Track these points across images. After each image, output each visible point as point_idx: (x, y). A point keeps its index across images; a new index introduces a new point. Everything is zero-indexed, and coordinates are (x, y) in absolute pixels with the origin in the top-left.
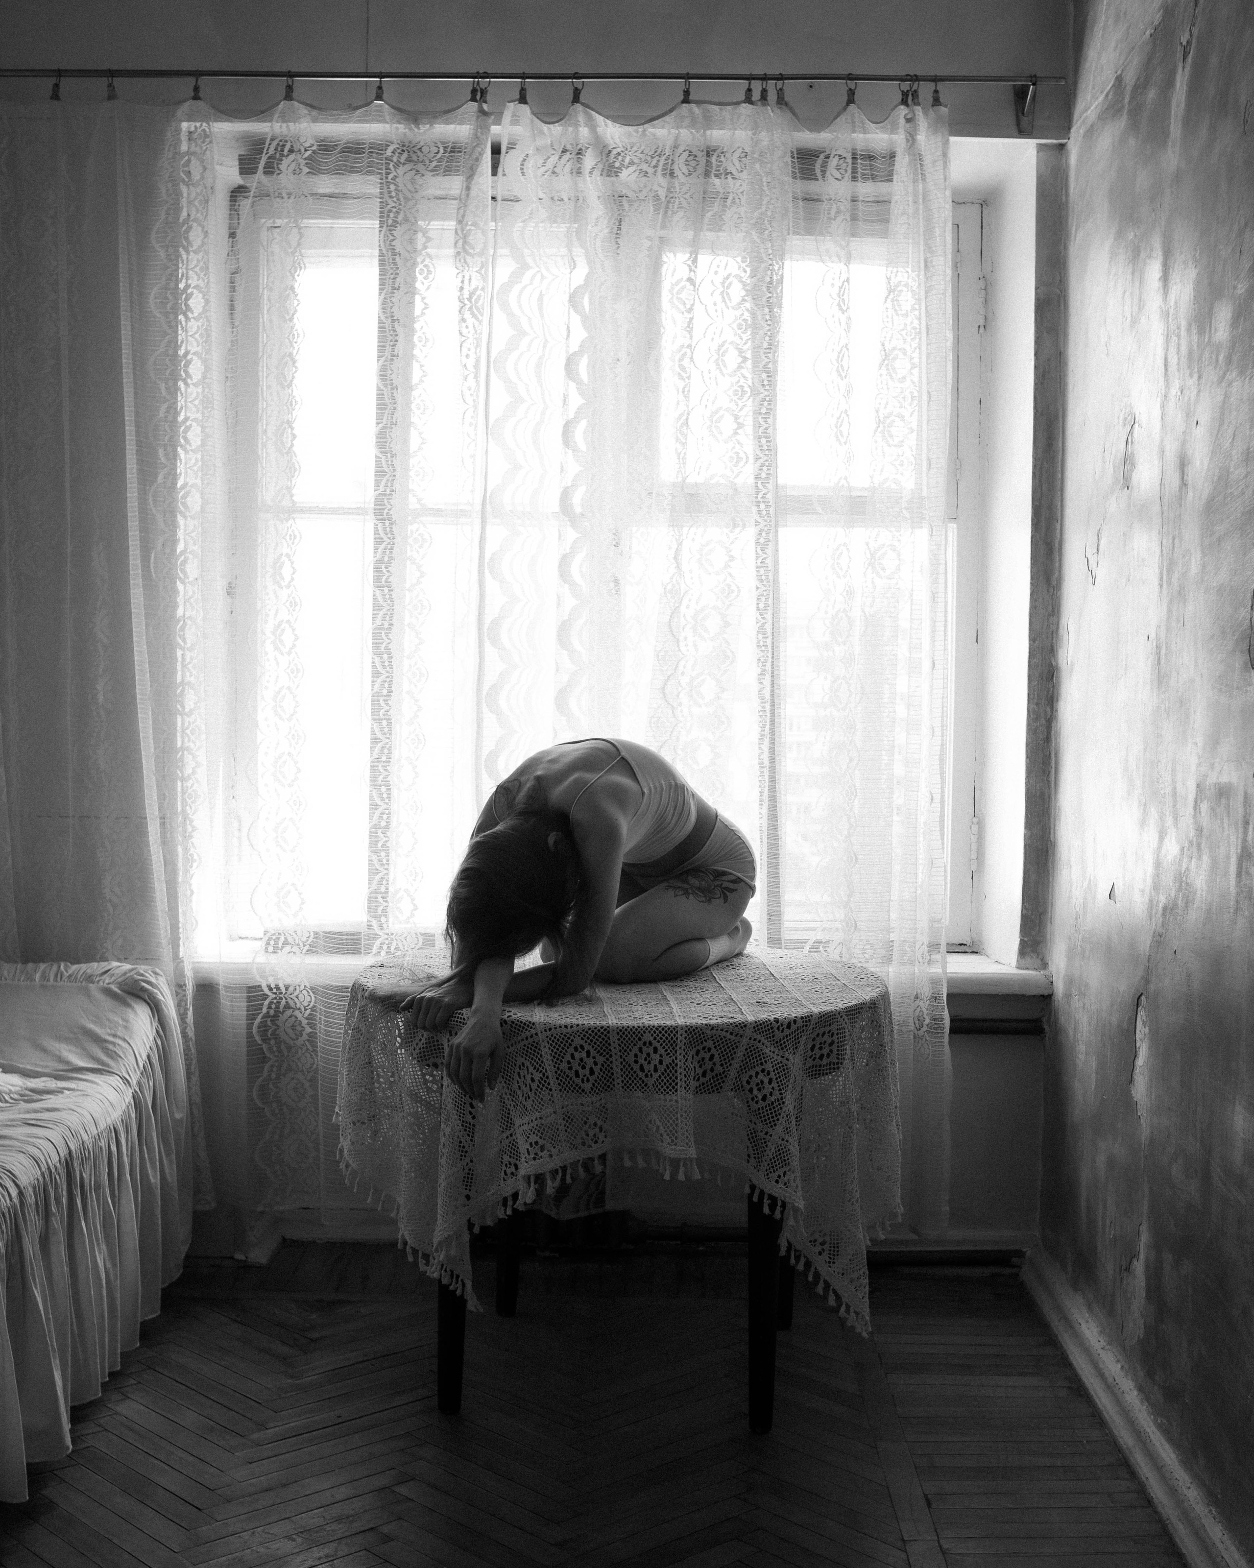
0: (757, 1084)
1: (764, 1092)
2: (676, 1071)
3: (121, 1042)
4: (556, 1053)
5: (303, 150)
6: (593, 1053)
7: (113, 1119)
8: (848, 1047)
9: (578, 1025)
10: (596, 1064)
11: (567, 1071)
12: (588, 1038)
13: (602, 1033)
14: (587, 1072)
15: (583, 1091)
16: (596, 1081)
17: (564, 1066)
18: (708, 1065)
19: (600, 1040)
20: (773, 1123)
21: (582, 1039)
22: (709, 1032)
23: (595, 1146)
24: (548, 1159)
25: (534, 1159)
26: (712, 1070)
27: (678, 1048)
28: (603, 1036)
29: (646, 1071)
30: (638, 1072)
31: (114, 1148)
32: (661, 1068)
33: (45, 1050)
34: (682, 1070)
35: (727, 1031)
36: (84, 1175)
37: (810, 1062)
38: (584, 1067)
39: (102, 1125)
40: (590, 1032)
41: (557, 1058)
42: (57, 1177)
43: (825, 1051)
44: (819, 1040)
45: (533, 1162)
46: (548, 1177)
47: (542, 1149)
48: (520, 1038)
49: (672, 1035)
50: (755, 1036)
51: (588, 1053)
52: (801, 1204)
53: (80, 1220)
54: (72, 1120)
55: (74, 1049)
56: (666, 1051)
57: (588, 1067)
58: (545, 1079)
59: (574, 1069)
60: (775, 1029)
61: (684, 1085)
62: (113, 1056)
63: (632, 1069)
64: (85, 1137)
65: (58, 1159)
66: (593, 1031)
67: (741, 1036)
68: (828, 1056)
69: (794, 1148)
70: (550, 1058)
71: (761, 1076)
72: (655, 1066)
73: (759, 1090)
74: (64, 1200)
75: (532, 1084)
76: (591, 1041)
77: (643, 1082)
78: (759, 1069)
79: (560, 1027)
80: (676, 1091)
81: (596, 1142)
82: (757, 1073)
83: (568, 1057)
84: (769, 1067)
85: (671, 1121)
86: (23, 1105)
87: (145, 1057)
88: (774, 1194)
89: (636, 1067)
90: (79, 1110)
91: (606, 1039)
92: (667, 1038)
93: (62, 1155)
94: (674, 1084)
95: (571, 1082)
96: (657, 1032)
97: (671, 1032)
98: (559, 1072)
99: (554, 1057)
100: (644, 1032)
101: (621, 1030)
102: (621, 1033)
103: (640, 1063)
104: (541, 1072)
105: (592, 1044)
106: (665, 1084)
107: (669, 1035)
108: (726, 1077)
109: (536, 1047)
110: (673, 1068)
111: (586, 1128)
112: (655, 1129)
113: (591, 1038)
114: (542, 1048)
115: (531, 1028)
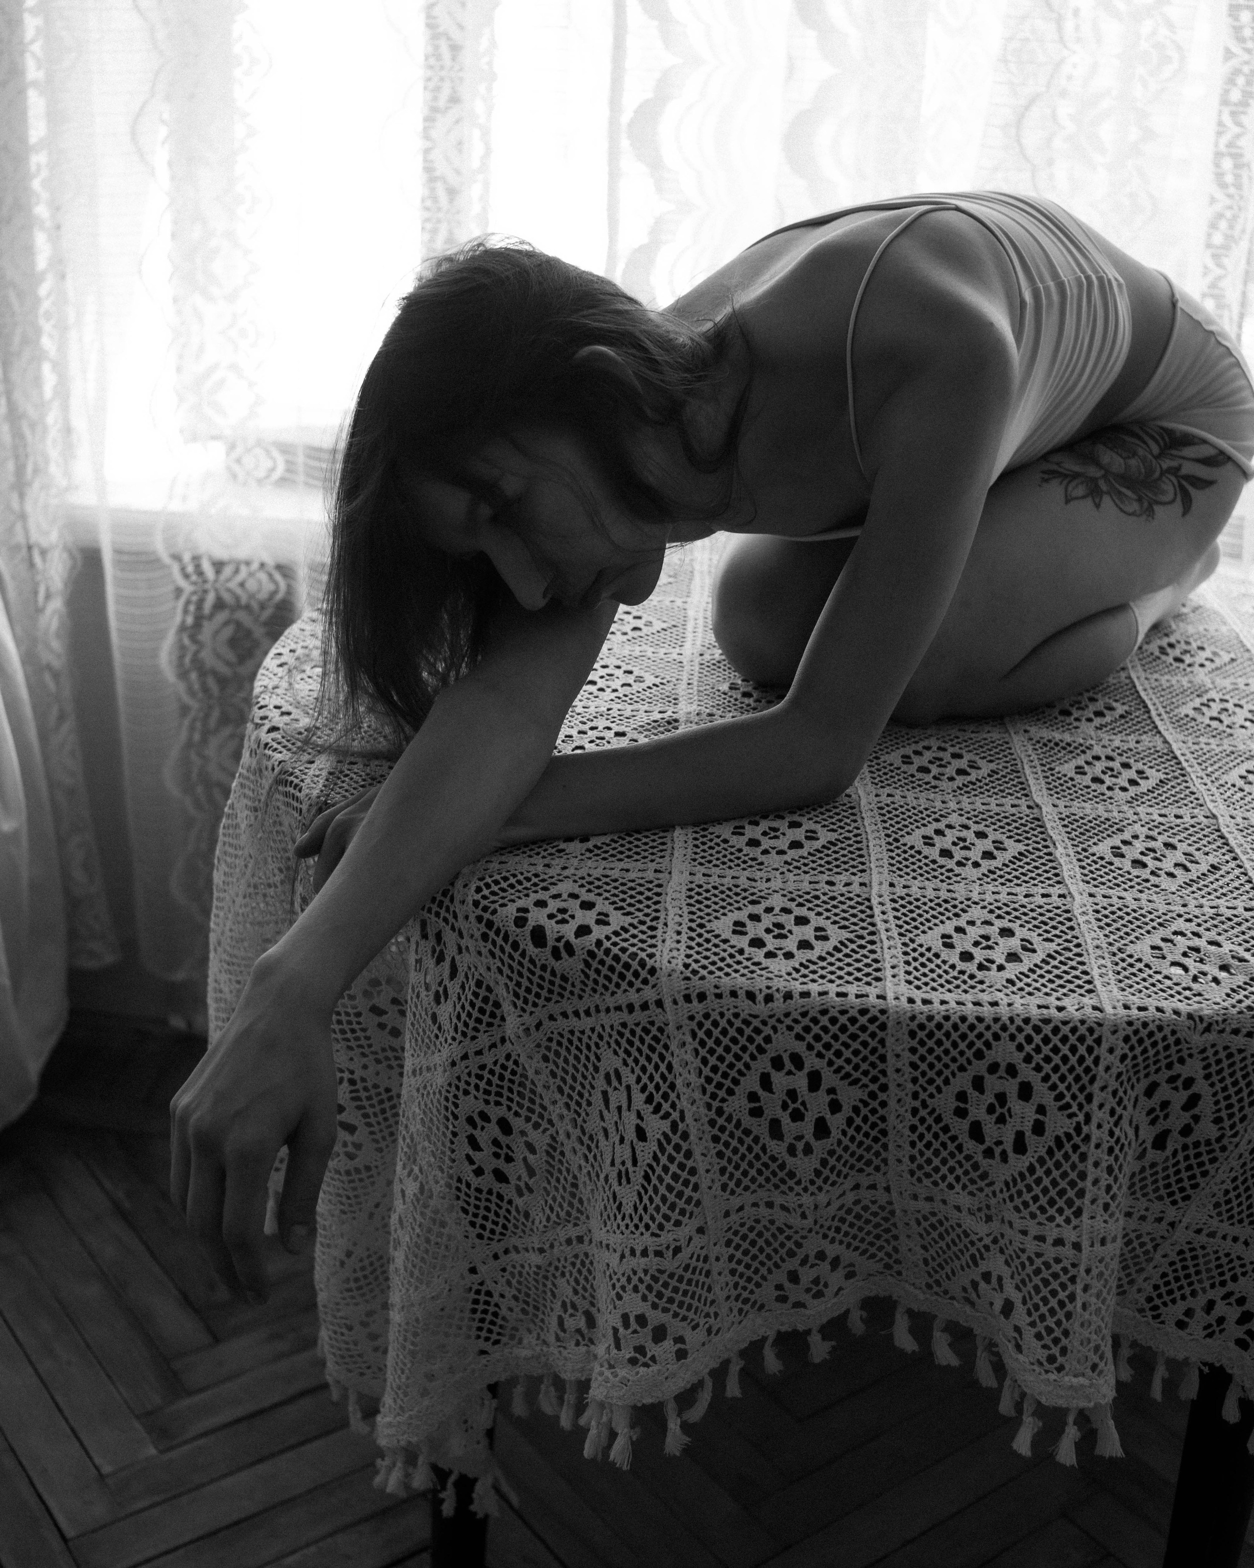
2: (1083, 1158)
4: (715, 1069)
6: (829, 1078)
9: (788, 996)
10: (835, 1106)
11: (748, 1121)
12: (817, 1038)
13: (862, 1027)
14: (807, 1128)
15: (791, 1175)
16: (831, 1152)
17: (737, 1105)
18: (1178, 1119)
19: (856, 1045)
21: (799, 1037)
22: (1197, 1040)
23: (813, 1304)
25: (633, 1361)
26: (1186, 1131)
27: (1096, 1087)
28: (865, 1036)
29: (989, 1142)
30: (964, 1140)
32: (1037, 1146)
34: (1102, 1154)
35: (1250, 1034)
38: (797, 1116)
40: (824, 1021)
41: (720, 1080)
45: (623, 1372)
47: (660, 1334)
48: (611, 1002)
49: (1082, 1050)
51: (815, 1080)
56: (1060, 1097)
57: (810, 1118)
58: (676, 1139)
59: (769, 1114)
61: (1103, 1194)
63: (946, 1130)
66: (834, 1021)
70: (693, 1078)
72: (1020, 1137)
75: (639, 1146)
76: (828, 1046)
77: (976, 1167)
80: (1078, 1213)
81: (819, 1295)
83: (751, 1082)
85: (1053, 1303)
89: (961, 1127)
91: (874, 1043)
92: (1065, 1059)
94: (1071, 1193)
95: (757, 1149)
96: (1037, 1039)
97: (1081, 1039)
98: (721, 1121)
99: (709, 1080)
100: (996, 1037)
101: (922, 1027)
102: (921, 1034)
103: (971, 1118)
104: (666, 1116)
105: (830, 1055)
106: (1045, 1191)
107: (1074, 1050)
108: (1223, 1149)
109: (656, 1039)
110: (1075, 1148)
111: (792, 1264)
112: (998, 1305)
113: (826, 1038)
114: (673, 1047)
115: (645, 982)
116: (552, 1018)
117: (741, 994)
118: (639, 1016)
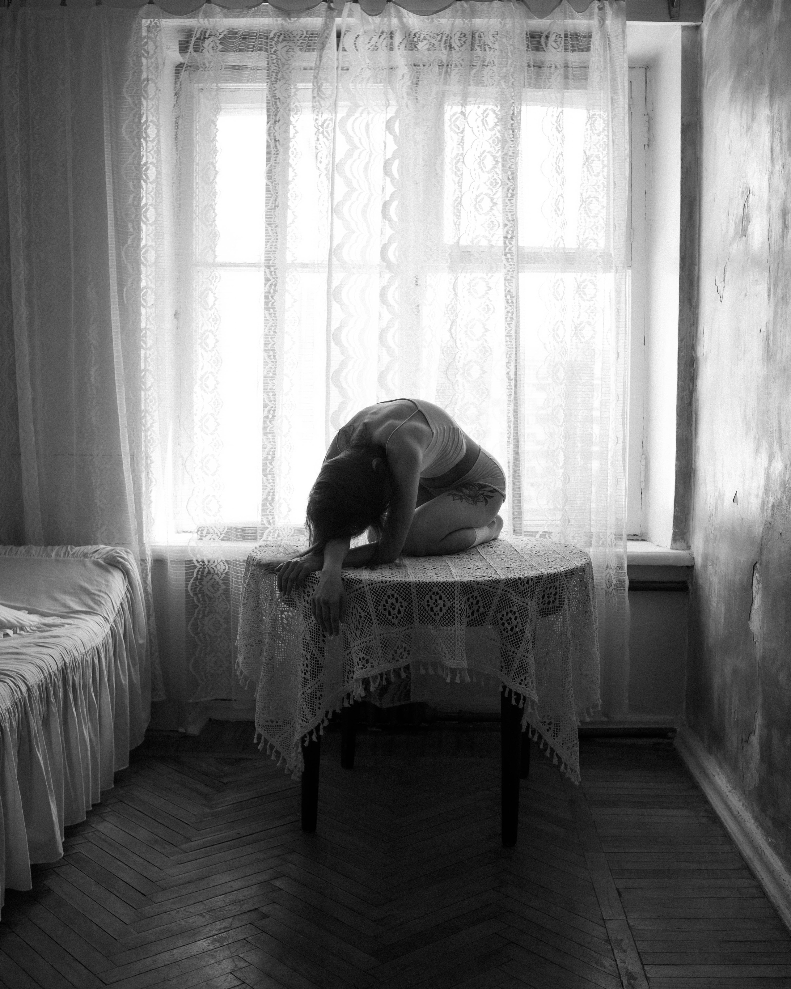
0: (507, 620)
1: (512, 625)
2: (454, 611)
3: (103, 595)
4: (376, 600)
5: (218, 34)
6: (400, 599)
7: (96, 643)
8: (566, 596)
9: (390, 581)
10: (402, 606)
11: (383, 612)
12: (397, 590)
13: (406, 587)
14: (396, 612)
15: (394, 624)
16: (402, 618)
17: (381, 608)
18: (475, 608)
19: (405, 591)
20: (517, 646)
21: (393, 590)
22: (476, 586)
23: (401, 661)
24: (371, 669)
25: (362, 668)
26: (478, 611)
27: (455, 596)
28: (406, 589)
29: (435, 611)
30: (429, 612)
31: (96, 661)
32: (445, 610)
33: (56, 600)
34: (458, 611)
35: (487, 586)
36: (75, 678)
37: (542, 606)
38: (394, 609)
39: (88, 647)
40: (398, 586)
41: (377, 603)
42: (56, 679)
43: (551, 599)
44: (548, 591)
45: (361, 671)
46: (371, 680)
47: (367, 661)
48: (353, 590)
49: (452, 588)
50: (506, 588)
51: (397, 600)
52: (536, 698)
53: (72, 707)
54: (68, 643)
55: (74, 599)
56: (448, 598)
57: (397, 609)
58: (368, 616)
59: (388, 609)
60: (519, 584)
61: (459, 620)
62: (99, 603)
63: (425, 610)
64: (76, 654)
65: (56, 668)
66: (400, 585)
67: (497, 589)
68: (553, 602)
69: (532, 662)
70: (372, 602)
71: (510, 615)
72: (441, 608)
73: (509, 624)
74: (61, 694)
75: (360, 620)
76: (399, 591)
77: (433, 618)
78: (508, 610)
79: (379, 582)
80: (454, 624)
81: (402, 658)
82: (507, 613)
83: (383, 602)
84: (515, 608)
85: (451, 644)
86: (38, 634)
87: (119, 604)
88: (518, 692)
89: (428, 609)
90: (73, 637)
91: (408, 590)
92: (448, 590)
93: (59, 665)
94: (453, 620)
95: (386, 619)
96: (442, 586)
97: (451, 586)
98: (378, 612)
99: (375, 602)
100: (434, 586)
101: (418, 585)
102: (418, 587)
103: (430, 606)
105: (399, 593)
106: (447, 620)
107: (450, 588)
108: (487, 615)
109: (363, 596)
110: (452, 609)
111: (395, 648)
112: (440, 649)
113: (399, 589)
114: (367, 596)
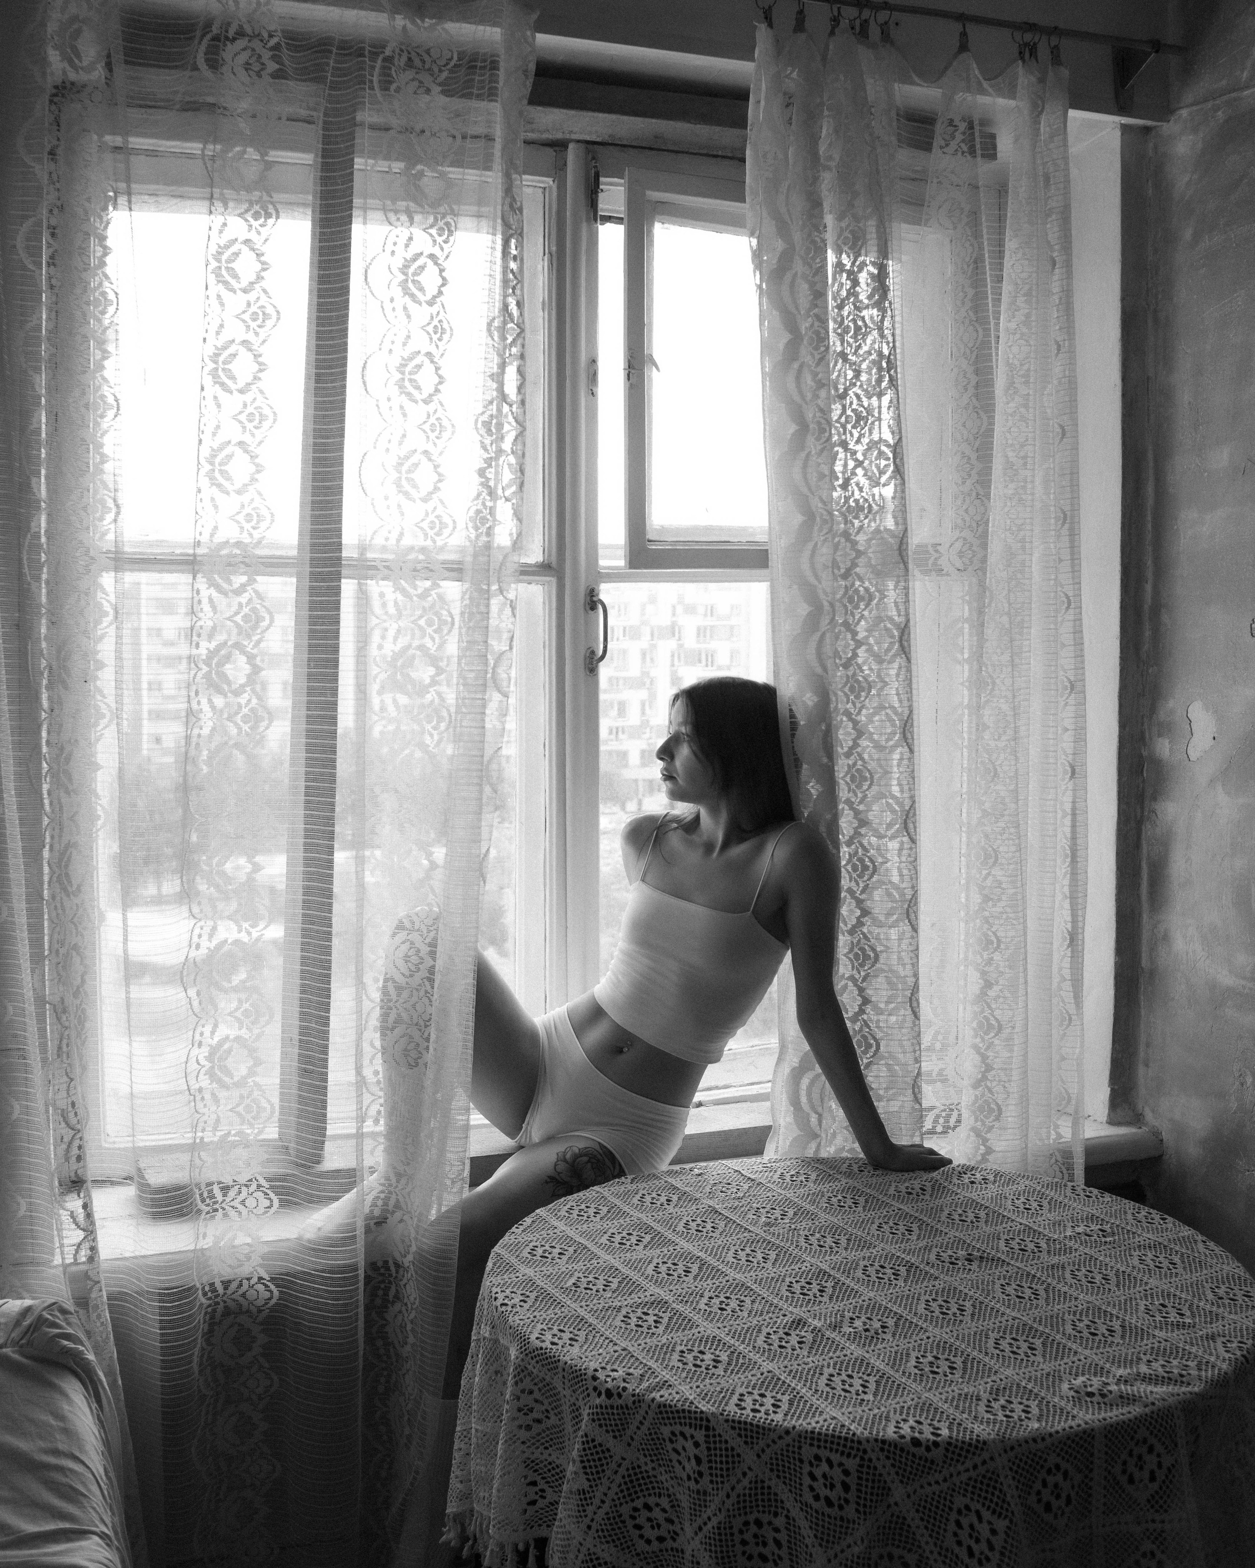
5: (266, 35)
12: (1066, 1453)
14: (1062, 1502)
15: (1055, 1530)
19: (1081, 1451)
21: (1058, 1455)
38: (1058, 1497)
57: (1064, 1495)
59: (1045, 1499)
79: (1027, 1442)
83: (1038, 1486)
104: (1006, 1517)
109: (990, 1479)
113: (1070, 1451)
115: (982, 1449)
116: (922, 1487)
117: (1031, 1442)
118: (981, 1470)
